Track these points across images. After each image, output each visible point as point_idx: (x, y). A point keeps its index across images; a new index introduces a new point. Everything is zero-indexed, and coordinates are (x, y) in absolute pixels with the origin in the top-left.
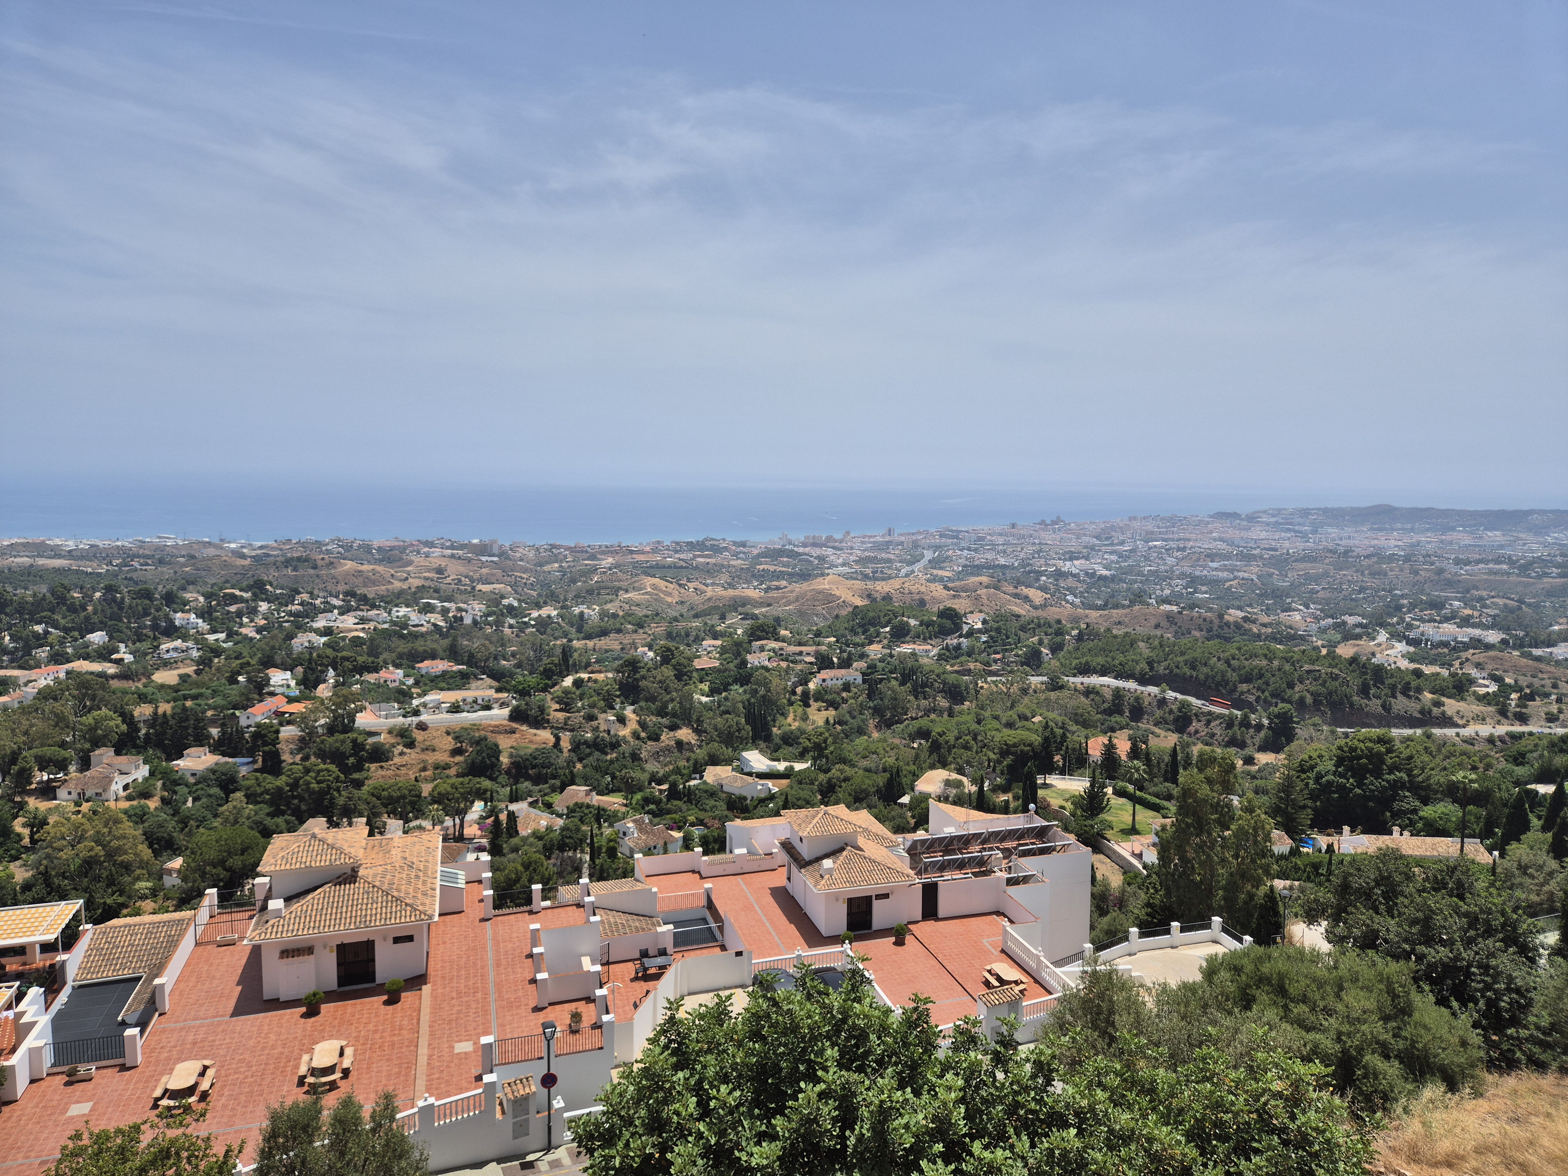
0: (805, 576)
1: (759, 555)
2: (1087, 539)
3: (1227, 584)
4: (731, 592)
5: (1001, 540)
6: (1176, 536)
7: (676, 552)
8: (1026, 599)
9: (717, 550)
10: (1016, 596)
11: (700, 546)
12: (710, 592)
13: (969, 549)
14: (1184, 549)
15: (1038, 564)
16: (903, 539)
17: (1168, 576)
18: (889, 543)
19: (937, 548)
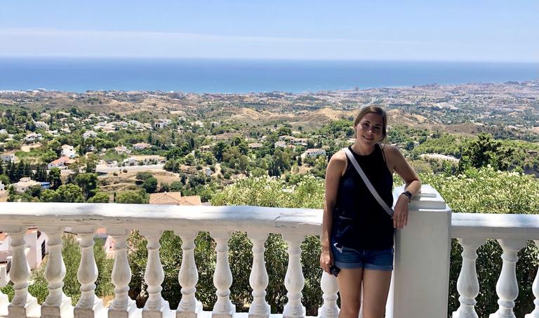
0: (316, 108)
1: (297, 99)
2: (448, 93)
3: (510, 114)
4: (281, 115)
5: (408, 93)
6: (488, 92)
7: (261, 97)
8: (416, 119)
9: (278, 96)
10: (412, 118)
11: (271, 95)
12: (273, 115)
13: (393, 97)
14: (491, 98)
15: (424, 104)
16: (362, 92)
17: (482, 110)
18: (356, 94)
19: (378, 96)
